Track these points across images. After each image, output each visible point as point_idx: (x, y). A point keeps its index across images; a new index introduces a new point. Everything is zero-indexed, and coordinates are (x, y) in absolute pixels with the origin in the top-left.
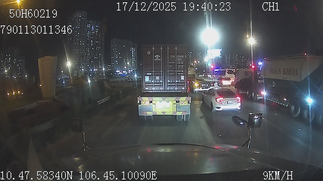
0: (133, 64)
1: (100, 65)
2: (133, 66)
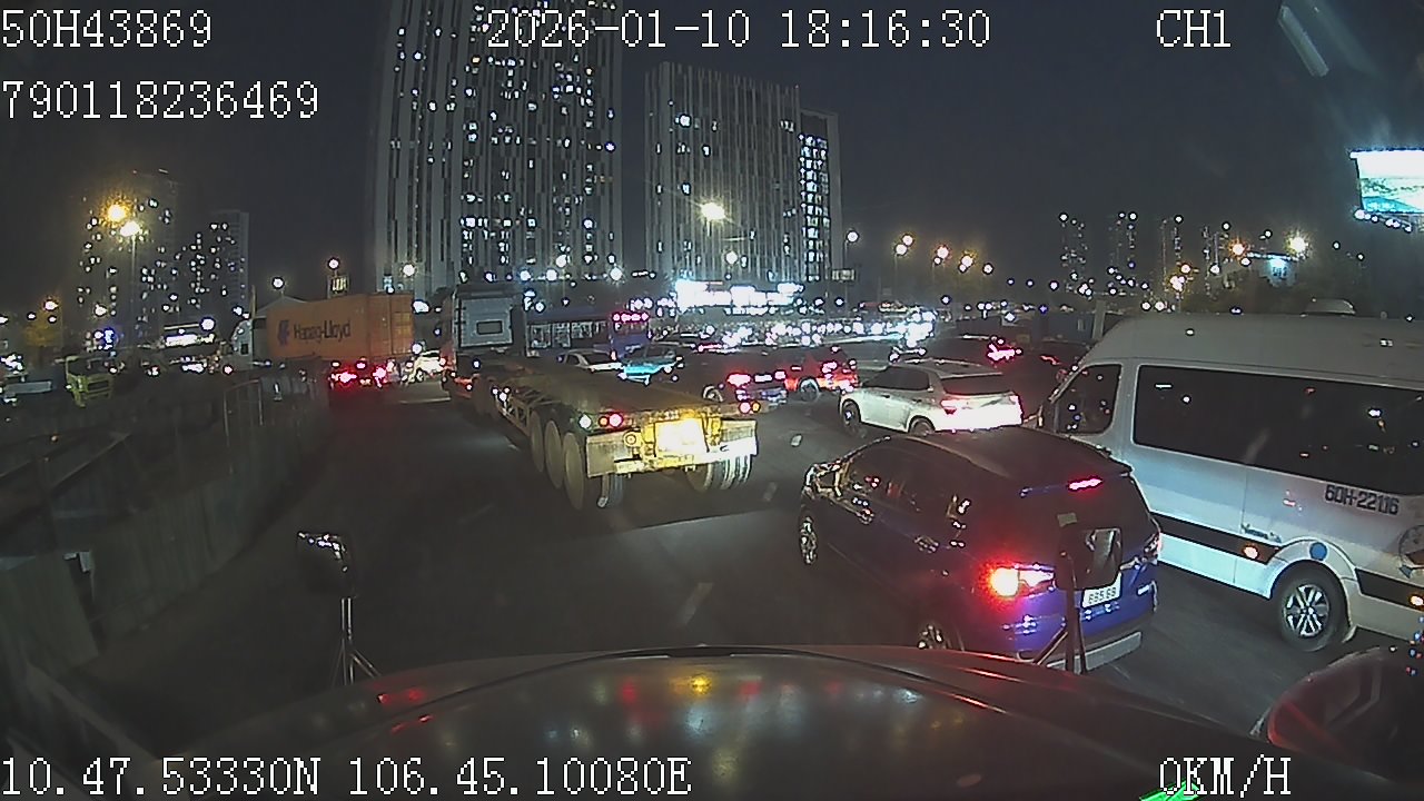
0: (811, 243)
1: (589, 248)
2: (812, 255)
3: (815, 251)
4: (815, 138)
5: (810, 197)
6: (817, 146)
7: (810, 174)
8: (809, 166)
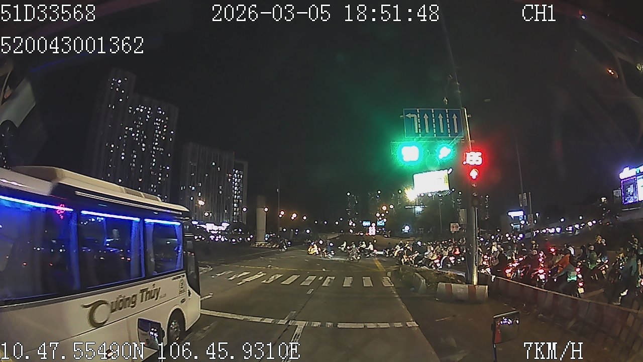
2: (235, 213)
3: (236, 212)
4: (239, 171)
5: (236, 192)
6: (239, 174)
7: (236, 184)
8: (236, 180)
